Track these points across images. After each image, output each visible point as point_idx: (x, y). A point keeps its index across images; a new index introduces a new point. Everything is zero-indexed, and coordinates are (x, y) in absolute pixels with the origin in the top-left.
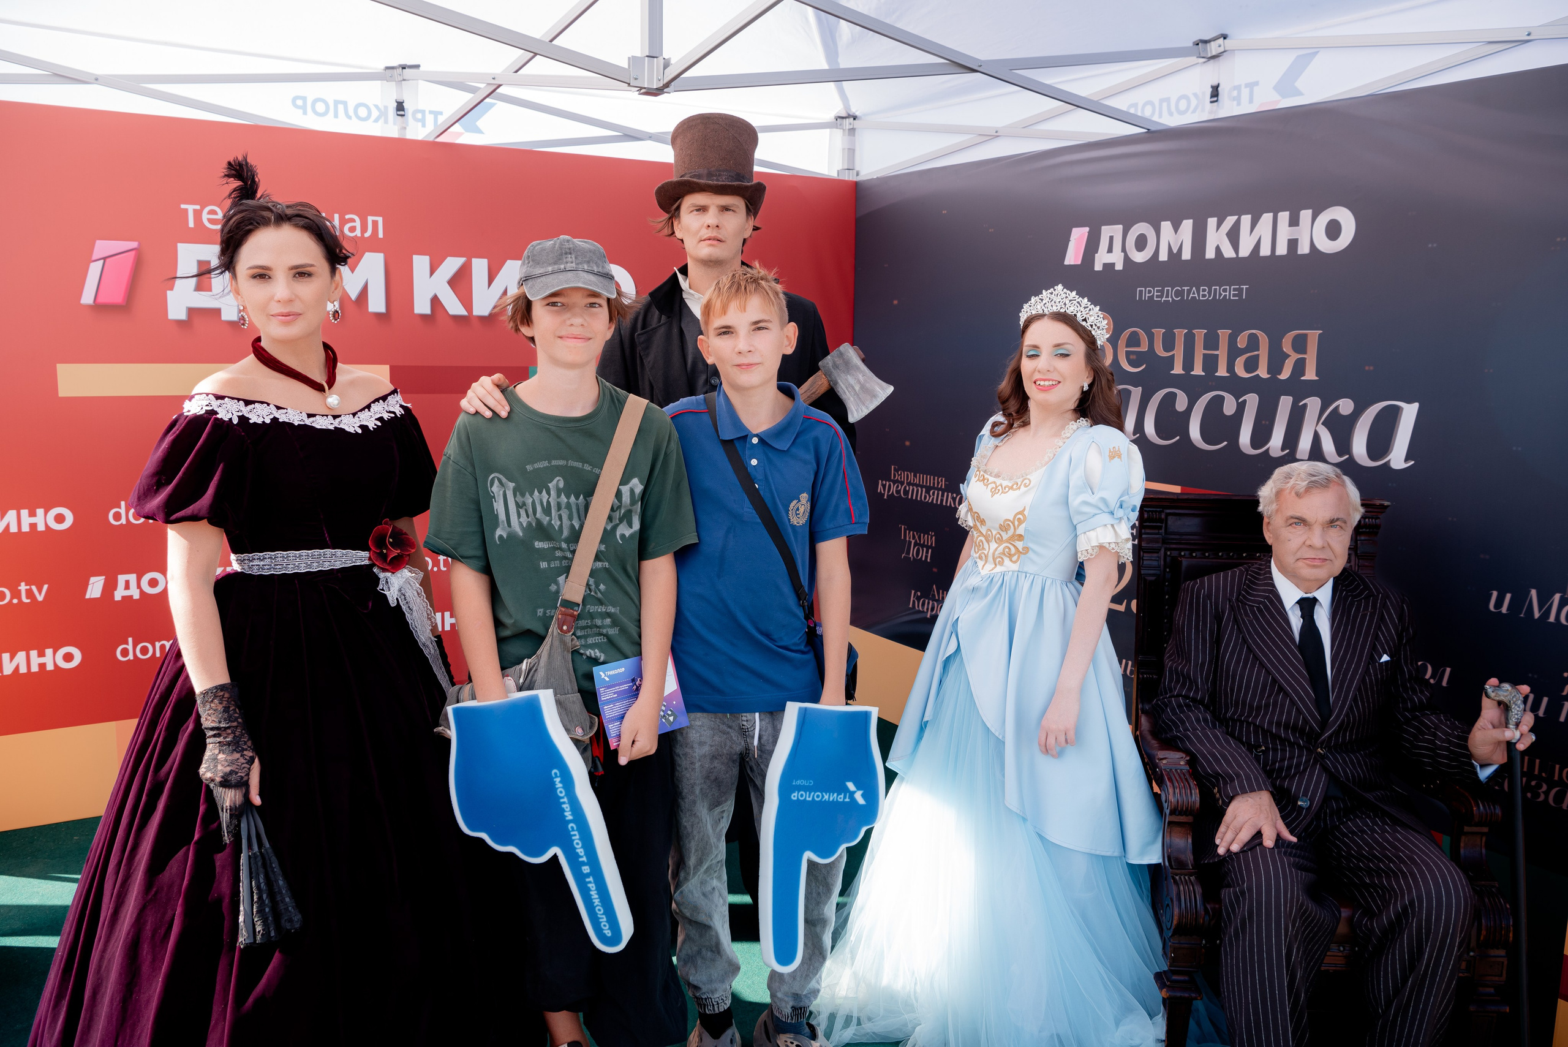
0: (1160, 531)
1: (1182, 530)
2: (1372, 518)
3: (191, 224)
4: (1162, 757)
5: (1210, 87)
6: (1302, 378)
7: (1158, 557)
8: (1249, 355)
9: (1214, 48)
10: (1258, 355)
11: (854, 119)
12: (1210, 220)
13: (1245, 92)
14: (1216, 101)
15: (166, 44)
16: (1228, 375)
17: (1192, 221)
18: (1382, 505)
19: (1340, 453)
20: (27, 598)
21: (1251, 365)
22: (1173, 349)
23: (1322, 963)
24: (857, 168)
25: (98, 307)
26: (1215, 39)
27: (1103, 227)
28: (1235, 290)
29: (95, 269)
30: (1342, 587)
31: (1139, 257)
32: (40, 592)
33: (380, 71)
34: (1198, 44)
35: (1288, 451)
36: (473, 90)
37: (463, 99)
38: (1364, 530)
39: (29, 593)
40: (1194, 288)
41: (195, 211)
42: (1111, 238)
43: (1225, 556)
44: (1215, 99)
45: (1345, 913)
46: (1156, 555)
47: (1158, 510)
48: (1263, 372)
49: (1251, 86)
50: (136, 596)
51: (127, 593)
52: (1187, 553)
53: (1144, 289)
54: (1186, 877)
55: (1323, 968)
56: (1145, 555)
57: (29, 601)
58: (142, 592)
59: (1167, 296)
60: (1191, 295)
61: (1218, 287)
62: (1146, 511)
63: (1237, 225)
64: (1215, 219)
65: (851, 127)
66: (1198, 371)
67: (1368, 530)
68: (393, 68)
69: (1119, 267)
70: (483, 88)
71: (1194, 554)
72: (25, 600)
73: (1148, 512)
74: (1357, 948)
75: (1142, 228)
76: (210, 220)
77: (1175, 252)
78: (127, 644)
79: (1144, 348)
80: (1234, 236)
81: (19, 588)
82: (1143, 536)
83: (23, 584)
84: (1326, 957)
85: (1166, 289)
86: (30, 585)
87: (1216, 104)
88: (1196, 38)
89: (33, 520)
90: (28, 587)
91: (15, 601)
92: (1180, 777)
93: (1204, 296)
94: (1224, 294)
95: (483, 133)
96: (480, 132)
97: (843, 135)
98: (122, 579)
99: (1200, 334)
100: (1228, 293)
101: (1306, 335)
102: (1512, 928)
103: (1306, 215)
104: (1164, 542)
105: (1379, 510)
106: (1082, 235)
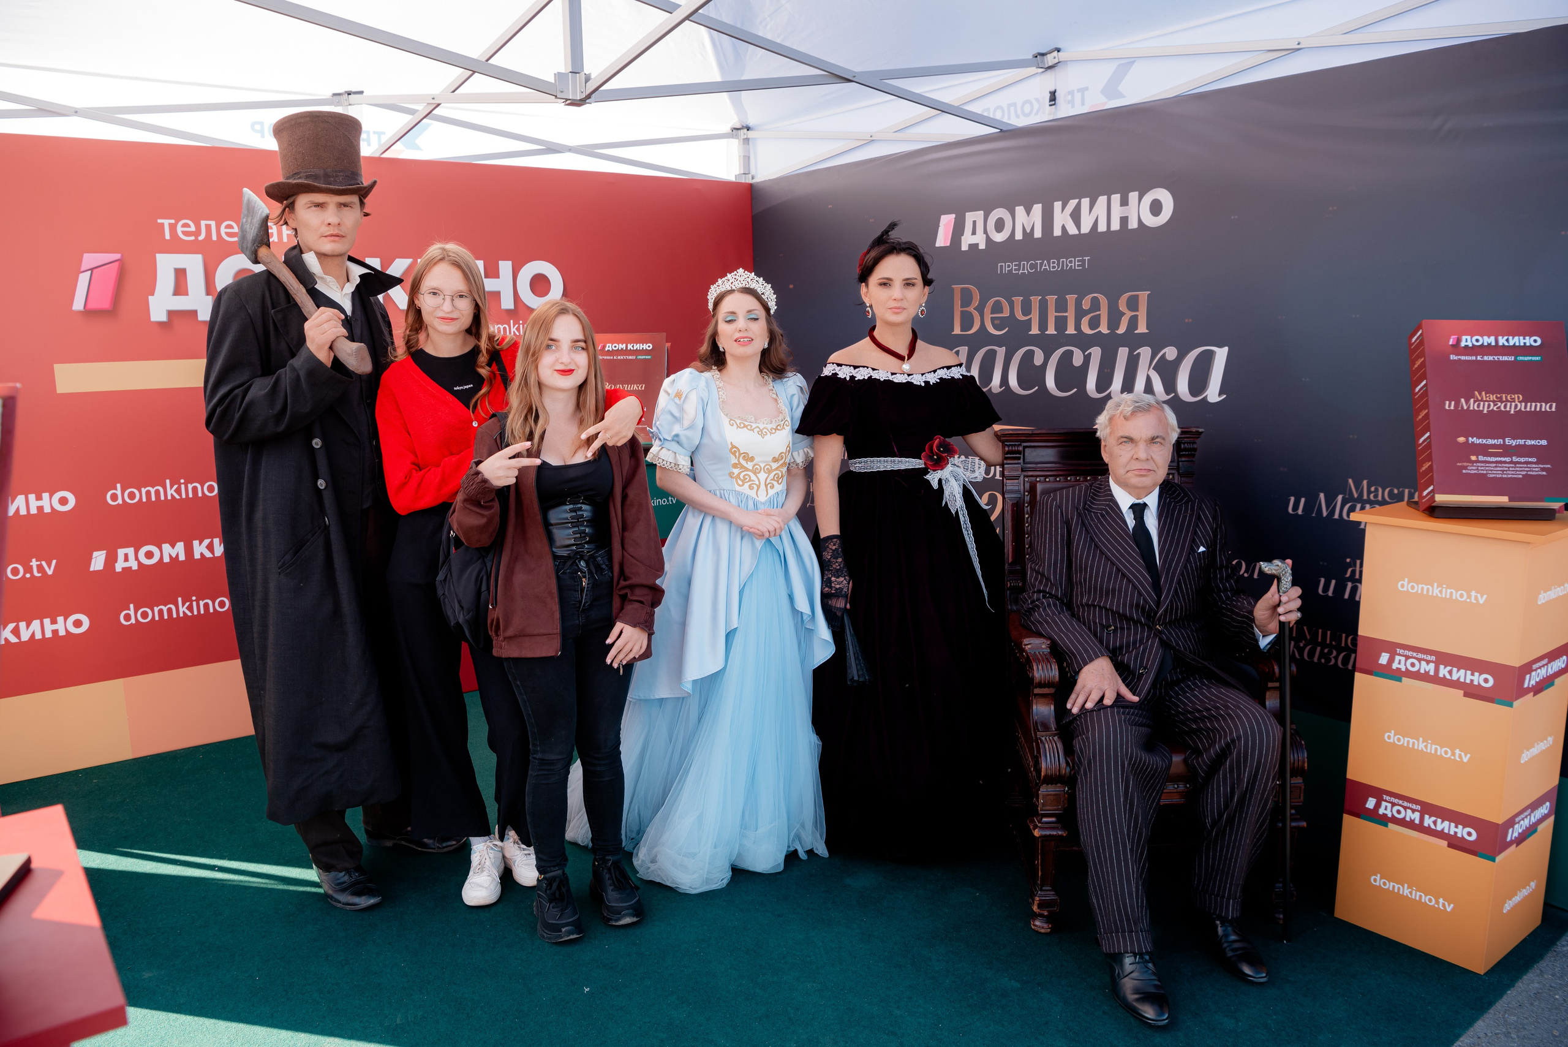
1: (1038, 460)
2: (1187, 443)
3: (168, 237)
4: (1027, 643)
5: (1047, 93)
6: (1135, 332)
8: (1092, 315)
9: (1050, 60)
10: (1099, 315)
11: (748, 130)
12: (1055, 204)
13: (1078, 95)
14: (1055, 104)
15: (137, 79)
17: (1040, 205)
18: (1195, 430)
19: (1168, 394)
20: (38, 572)
21: (1094, 324)
22: (1030, 313)
23: (1160, 799)
24: (753, 172)
25: (89, 313)
26: (1050, 52)
27: (966, 214)
28: (1079, 261)
29: (84, 279)
30: (1166, 496)
31: (1000, 237)
32: (49, 567)
33: (328, 97)
34: (1035, 57)
36: (412, 112)
37: (405, 120)
39: (40, 568)
40: (1045, 261)
41: (170, 224)
42: (974, 222)
43: (1073, 479)
44: (1053, 103)
45: (1177, 759)
46: (1015, 481)
47: (1017, 443)
48: (1103, 329)
49: (1083, 90)
50: (135, 567)
51: (127, 565)
52: (1042, 478)
53: (1003, 264)
54: (1051, 738)
55: (1163, 802)
56: (1008, 481)
57: (40, 575)
58: (140, 564)
59: (1023, 270)
61: (1065, 260)
62: (1006, 445)
63: (1078, 207)
64: (1059, 203)
65: (746, 137)
66: (1051, 330)
67: (1189, 453)
68: (339, 94)
69: (983, 247)
70: (421, 108)
71: (1047, 480)
72: (36, 574)
73: (1008, 446)
74: (1188, 786)
75: (998, 213)
76: (184, 233)
77: (1028, 232)
78: (129, 609)
79: (1006, 314)
80: (1076, 217)
81: (31, 564)
82: (1005, 466)
83: (34, 560)
84: (1163, 794)
85: (1022, 263)
86: (40, 561)
87: (1054, 106)
89: (40, 503)
90: (39, 563)
91: (28, 576)
92: (1042, 658)
93: (1054, 267)
94: (1070, 265)
95: (422, 150)
96: (419, 148)
97: (739, 144)
98: (121, 552)
99: (1052, 298)
100: (1073, 264)
101: (1137, 296)
102: (1306, 760)
103: (1133, 196)
104: (1022, 470)
105: (1195, 436)
106: (950, 221)
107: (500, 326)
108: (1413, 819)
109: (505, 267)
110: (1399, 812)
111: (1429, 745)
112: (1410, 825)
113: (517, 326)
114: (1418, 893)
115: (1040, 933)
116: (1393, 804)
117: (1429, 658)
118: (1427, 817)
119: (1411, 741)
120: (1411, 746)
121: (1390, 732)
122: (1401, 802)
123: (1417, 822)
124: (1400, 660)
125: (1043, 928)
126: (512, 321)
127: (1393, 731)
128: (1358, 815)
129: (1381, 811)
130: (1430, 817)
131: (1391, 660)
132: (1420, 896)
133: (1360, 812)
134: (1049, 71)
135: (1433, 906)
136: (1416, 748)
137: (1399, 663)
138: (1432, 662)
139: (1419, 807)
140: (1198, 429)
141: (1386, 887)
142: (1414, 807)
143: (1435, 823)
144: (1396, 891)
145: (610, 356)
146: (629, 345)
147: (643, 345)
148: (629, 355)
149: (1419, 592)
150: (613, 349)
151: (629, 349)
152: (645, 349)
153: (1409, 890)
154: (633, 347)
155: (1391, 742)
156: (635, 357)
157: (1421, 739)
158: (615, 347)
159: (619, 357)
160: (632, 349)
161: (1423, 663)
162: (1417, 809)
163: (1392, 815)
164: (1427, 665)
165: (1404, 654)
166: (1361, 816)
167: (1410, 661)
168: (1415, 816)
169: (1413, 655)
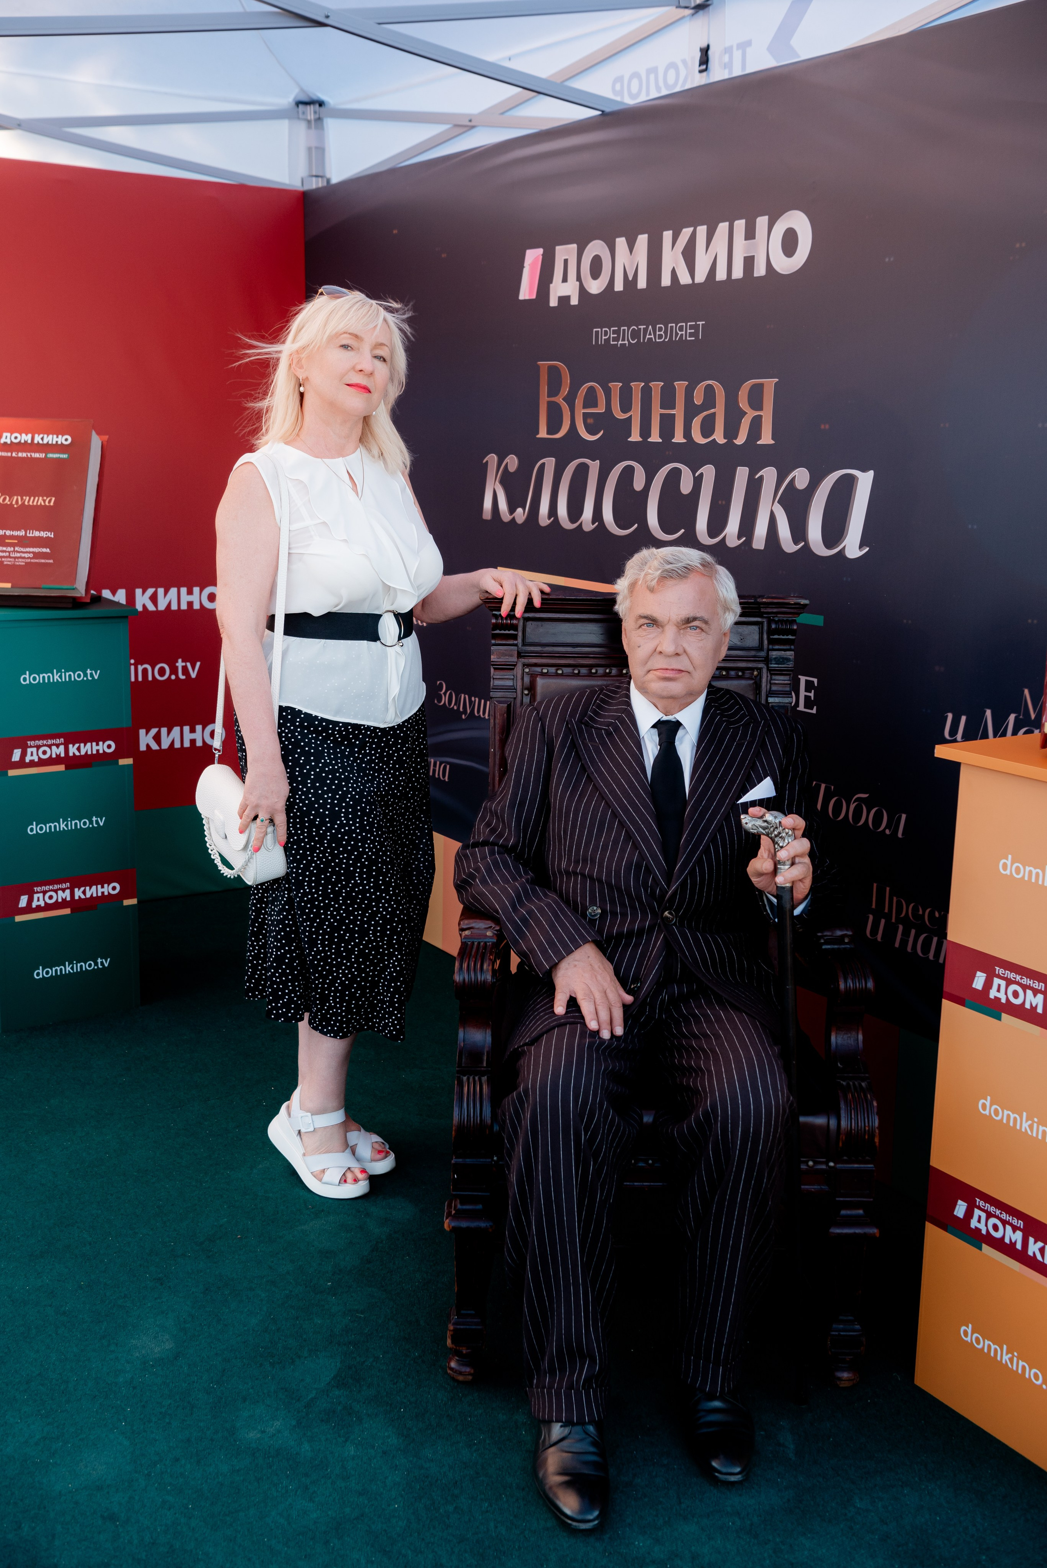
0: (514, 641)
1: (547, 640)
2: (785, 622)
5: (698, 49)
6: (758, 443)
7: (512, 675)
8: (705, 413)
10: (714, 414)
11: (320, 105)
12: (665, 233)
13: (738, 54)
16: (685, 441)
17: (646, 236)
18: (798, 604)
19: (796, 542)
21: (708, 428)
22: (629, 409)
27: (558, 248)
28: (691, 327)
31: (595, 287)
35: (744, 538)
40: (650, 327)
42: (566, 261)
44: (703, 67)
46: (510, 673)
48: (719, 437)
49: (744, 46)
52: (552, 669)
53: (600, 330)
59: (623, 340)
60: (648, 337)
61: (674, 325)
62: (494, 615)
63: (693, 239)
64: (671, 232)
65: (316, 116)
66: (655, 437)
67: (785, 637)
69: (576, 300)
71: (560, 672)
75: (596, 247)
77: (630, 279)
79: (601, 409)
80: (689, 255)
85: (622, 328)
87: (705, 73)
92: (476, 952)
93: (660, 336)
94: (680, 333)
97: (307, 126)
99: (657, 386)
100: (684, 333)
101: (761, 386)
103: (762, 222)
104: (519, 655)
105: (795, 611)
106: (536, 259)
108: (1013, 1241)
110: (996, 1228)
111: (1035, 1125)
112: (1007, 1249)
114: (1021, 1363)
116: (989, 1215)
117: (1036, 985)
118: (1031, 1240)
119: (1012, 1116)
120: (1011, 1124)
121: (987, 1100)
123: (1019, 1246)
124: (999, 986)
127: (989, 1098)
128: (944, 1227)
130: (1035, 1242)
131: (988, 984)
132: (1024, 1367)
134: (701, 12)
135: (1041, 1386)
136: (1018, 1127)
137: (998, 990)
139: (1021, 1224)
140: (800, 601)
141: (980, 1346)
142: (1015, 1222)
145: (7, 452)
146: (36, 436)
147: (57, 437)
148: (35, 452)
149: (1026, 878)
150: (11, 442)
151: (36, 442)
152: (59, 443)
153: (1010, 1355)
154: (42, 439)
155: (988, 1114)
156: (44, 455)
157: (1025, 1114)
158: (16, 438)
159: (20, 455)
160: (41, 442)
161: (1029, 993)
162: (1018, 1225)
163: (988, 1231)
164: (1035, 996)
165: (1004, 974)
166: (949, 1227)
167: (1013, 987)
168: (1018, 1237)
169: (1015, 978)
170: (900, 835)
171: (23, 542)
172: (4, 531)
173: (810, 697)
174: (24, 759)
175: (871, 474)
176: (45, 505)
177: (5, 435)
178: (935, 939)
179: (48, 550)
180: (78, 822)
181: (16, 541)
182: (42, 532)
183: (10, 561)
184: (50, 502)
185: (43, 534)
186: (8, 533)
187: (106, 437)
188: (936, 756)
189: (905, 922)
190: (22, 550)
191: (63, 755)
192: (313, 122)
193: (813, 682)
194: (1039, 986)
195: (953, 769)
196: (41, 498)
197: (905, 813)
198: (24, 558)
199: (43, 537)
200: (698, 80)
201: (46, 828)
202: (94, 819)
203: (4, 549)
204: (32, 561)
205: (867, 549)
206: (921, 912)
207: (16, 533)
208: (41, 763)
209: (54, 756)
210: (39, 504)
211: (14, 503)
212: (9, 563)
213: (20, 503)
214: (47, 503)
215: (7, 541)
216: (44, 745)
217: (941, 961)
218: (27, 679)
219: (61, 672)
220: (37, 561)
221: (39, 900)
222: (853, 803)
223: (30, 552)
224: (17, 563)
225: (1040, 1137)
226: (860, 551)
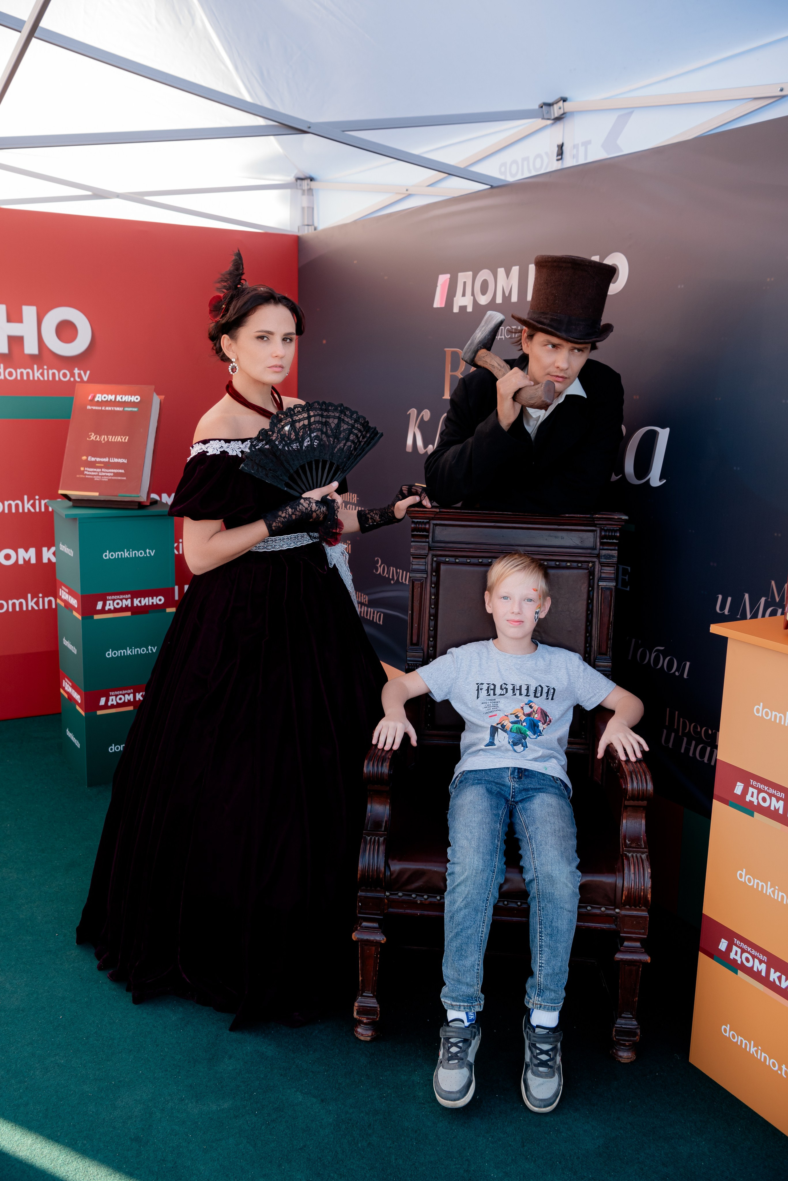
0: (427, 540)
1: (447, 539)
2: (610, 530)
5: (556, 146)
7: (425, 562)
9: (556, 111)
11: (311, 180)
12: (530, 266)
13: (582, 149)
14: (561, 159)
17: (518, 267)
18: (621, 519)
24: (316, 224)
26: (557, 102)
27: (460, 274)
31: (484, 300)
34: (542, 107)
38: (605, 540)
42: (465, 283)
44: (560, 157)
46: (423, 560)
47: (426, 521)
49: (586, 144)
52: (452, 559)
54: (377, 838)
59: (501, 335)
64: (534, 265)
65: (309, 187)
67: (611, 541)
69: (470, 309)
71: (457, 560)
73: (415, 523)
75: (485, 274)
77: (507, 295)
82: (412, 543)
85: (501, 328)
87: (560, 161)
88: (540, 102)
97: (303, 194)
103: (595, 260)
104: (430, 549)
105: (618, 523)
106: (445, 281)
107: (23, 370)
108: (760, 970)
109: (29, 312)
110: (747, 960)
111: (776, 891)
112: (756, 975)
113: (41, 371)
114: (763, 1054)
115: (360, 1040)
116: (743, 951)
117: (779, 794)
118: (772, 970)
119: (760, 884)
120: (760, 889)
121: (743, 872)
122: (749, 949)
123: (763, 974)
124: (753, 793)
125: (362, 1035)
126: (35, 367)
127: (744, 870)
128: (711, 956)
129: (732, 956)
130: (775, 972)
131: (745, 792)
132: (765, 1057)
133: (714, 954)
134: (558, 123)
135: (777, 1071)
136: (765, 892)
137: (752, 796)
138: (781, 799)
139: (765, 958)
141: (735, 1040)
142: (761, 957)
143: (780, 978)
144: (743, 1046)
145: (99, 406)
146: (118, 396)
147: (131, 397)
148: (117, 406)
149: (773, 720)
150: (102, 400)
151: (117, 400)
152: (132, 401)
153: (756, 1048)
154: (122, 398)
155: (743, 881)
156: (122, 408)
157: (769, 883)
158: (105, 397)
159: (107, 408)
160: (121, 400)
161: (774, 799)
162: (763, 959)
163: (742, 961)
164: (778, 802)
165: (757, 785)
166: (715, 957)
167: (762, 795)
168: (763, 967)
169: (764, 789)
170: (685, 676)
171: (107, 465)
172: (95, 458)
173: (626, 579)
174: (105, 608)
175: (668, 430)
176: (122, 442)
177: (98, 395)
178: (709, 749)
179: (123, 471)
180: (139, 649)
181: (103, 465)
182: (119, 459)
183: (98, 478)
184: (125, 439)
185: (120, 461)
186: (98, 459)
187: (163, 397)
188: (711, 631)
189: (688, 735)
190: (107, 470)
191: (130, 605)
192: (306, 192)
193: (628, 569)
194: (780, 795)
195: (723, 641)
196: (119, 437)
197: (689, 662)
198: (107, 476)
199: (120, 462)
200: (556, 165)
201: (118, 653)
202: (150, 648)
203: (95, 470)
204: (113, 478)
205: (665, 481)
206: (699, 730)
207: (103, 460)
208: (116, 610)
209: (124, 606)
210: (118, 441)
211: (102, 440)
212: (98, 479)
213: (106, 440)
214: (123, 440)
215: (97, 465)
216: (117, 599)
217: (713, 764)
218: (107, 555)
219: (130, 551)
220: (116, 478)
221: (112, 701)
222: (654, 653)
223: (111, 472)
224: (103, 480)
225: (779, 900)
226: (660, 482)
